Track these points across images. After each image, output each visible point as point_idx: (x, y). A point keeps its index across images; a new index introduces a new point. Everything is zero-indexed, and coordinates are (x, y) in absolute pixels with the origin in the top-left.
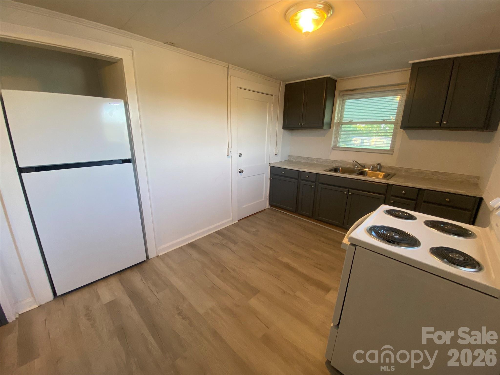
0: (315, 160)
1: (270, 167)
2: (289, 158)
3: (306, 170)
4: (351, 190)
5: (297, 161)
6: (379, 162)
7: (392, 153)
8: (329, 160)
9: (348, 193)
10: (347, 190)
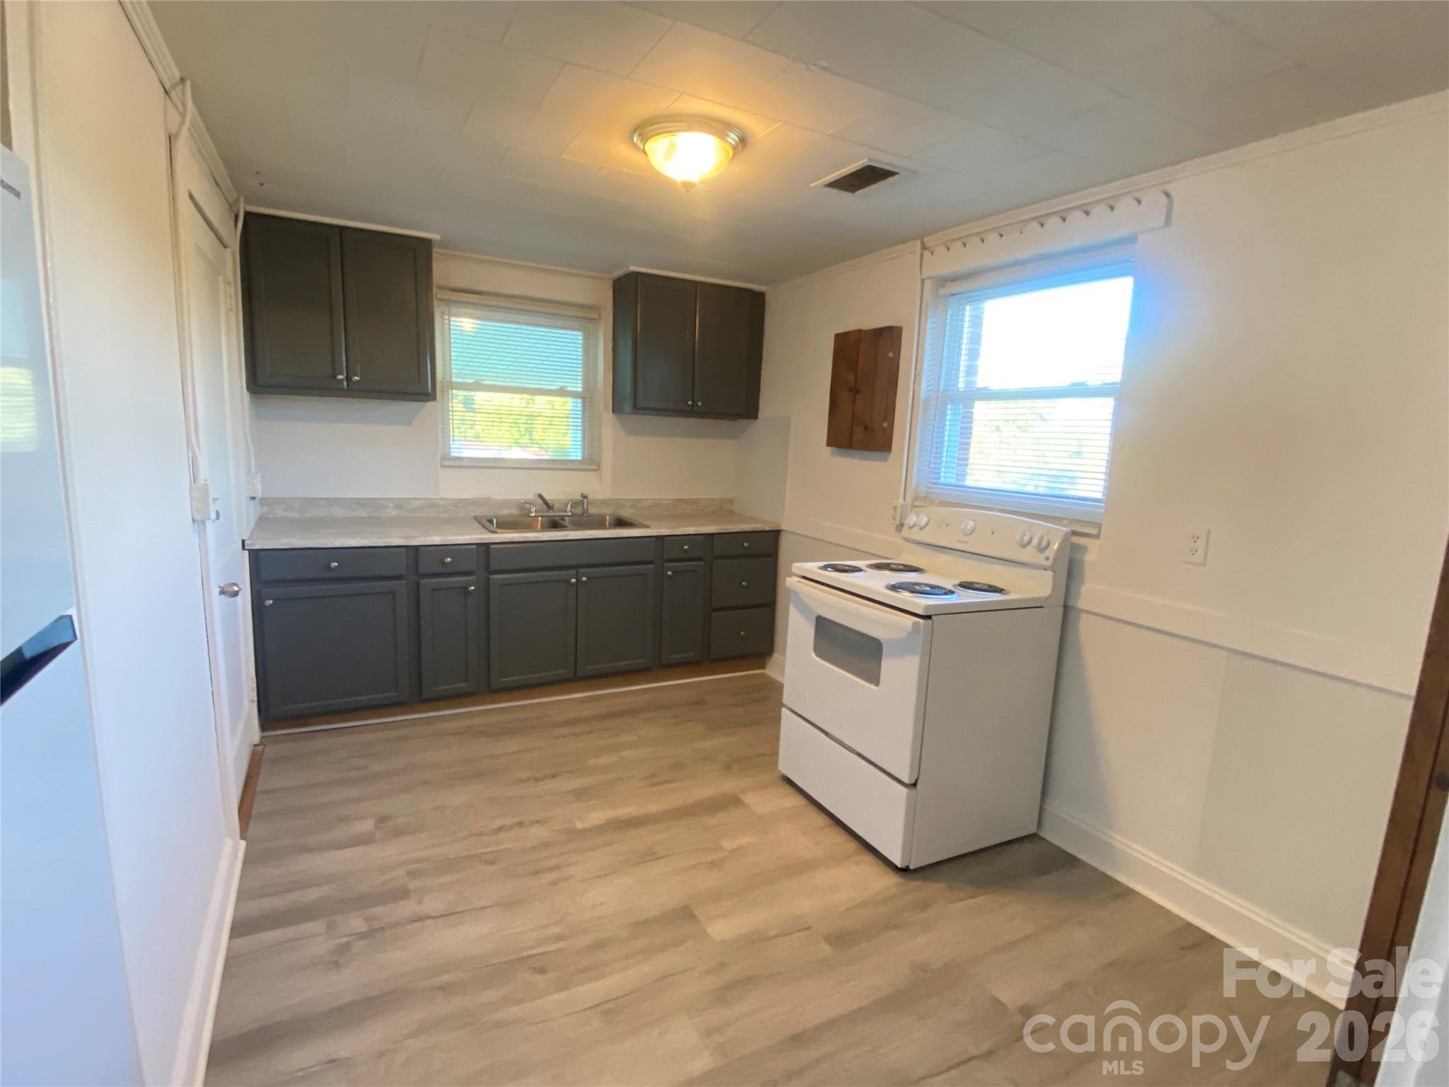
0: (391, 505)
1: (246, 553)
2: (266, 509)
3: (436, 540)
4: (583, 570)
5: (308, 515)
6: (586, 493)
7: (596, 467)
8: (442, 499)
9: (577, 580)
10: (574, 572)
